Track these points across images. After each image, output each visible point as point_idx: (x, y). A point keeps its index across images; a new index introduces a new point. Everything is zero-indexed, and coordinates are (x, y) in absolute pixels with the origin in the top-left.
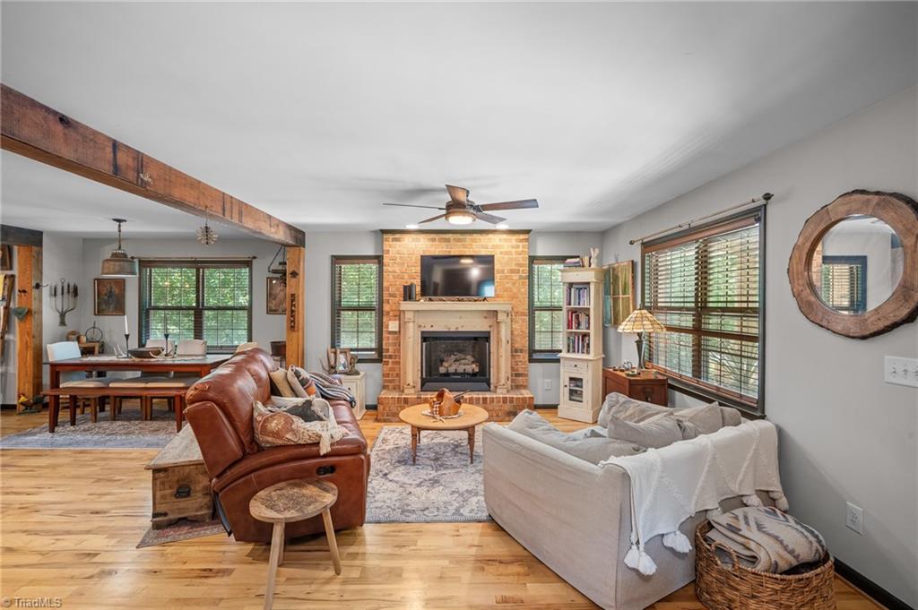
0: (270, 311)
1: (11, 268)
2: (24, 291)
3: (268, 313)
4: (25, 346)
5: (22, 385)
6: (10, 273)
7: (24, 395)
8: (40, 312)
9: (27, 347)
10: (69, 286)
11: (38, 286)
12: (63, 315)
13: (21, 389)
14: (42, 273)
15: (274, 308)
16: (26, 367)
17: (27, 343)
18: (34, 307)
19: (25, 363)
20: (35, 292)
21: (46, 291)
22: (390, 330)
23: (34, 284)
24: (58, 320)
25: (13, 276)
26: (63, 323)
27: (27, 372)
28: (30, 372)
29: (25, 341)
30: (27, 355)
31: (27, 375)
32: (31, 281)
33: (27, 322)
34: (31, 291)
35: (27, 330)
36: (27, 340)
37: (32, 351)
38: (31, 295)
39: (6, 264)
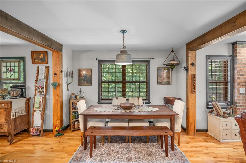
0: (159, 83)
1: (47, 63)
2: (56, 74)
3: (158, 84)
4: (56, 101)
5: (55, 121)
6: (47, 65)
9: (57, 102)
10: (71, 71)
11: (61, 72)
13: (55, 123)
14: (62, 65)
15: (160, 82)
16: (57, 112)
17: (57, 100)
18: (60, 82)
19: (57, 110)
22: (241, 92)
25: (48, 67)
26: (68, 89)
27: (58, 114)
28: (59, 114)
29: (56, 99)
30: (57, 106)
31: (57, 116)
32: (59, 69)
33: (57, 89)
34: (59, 74)
35: (57, 93)
36: (57, 99)
37: (60, 104)
38: (59, 76)
39: (44, 60)
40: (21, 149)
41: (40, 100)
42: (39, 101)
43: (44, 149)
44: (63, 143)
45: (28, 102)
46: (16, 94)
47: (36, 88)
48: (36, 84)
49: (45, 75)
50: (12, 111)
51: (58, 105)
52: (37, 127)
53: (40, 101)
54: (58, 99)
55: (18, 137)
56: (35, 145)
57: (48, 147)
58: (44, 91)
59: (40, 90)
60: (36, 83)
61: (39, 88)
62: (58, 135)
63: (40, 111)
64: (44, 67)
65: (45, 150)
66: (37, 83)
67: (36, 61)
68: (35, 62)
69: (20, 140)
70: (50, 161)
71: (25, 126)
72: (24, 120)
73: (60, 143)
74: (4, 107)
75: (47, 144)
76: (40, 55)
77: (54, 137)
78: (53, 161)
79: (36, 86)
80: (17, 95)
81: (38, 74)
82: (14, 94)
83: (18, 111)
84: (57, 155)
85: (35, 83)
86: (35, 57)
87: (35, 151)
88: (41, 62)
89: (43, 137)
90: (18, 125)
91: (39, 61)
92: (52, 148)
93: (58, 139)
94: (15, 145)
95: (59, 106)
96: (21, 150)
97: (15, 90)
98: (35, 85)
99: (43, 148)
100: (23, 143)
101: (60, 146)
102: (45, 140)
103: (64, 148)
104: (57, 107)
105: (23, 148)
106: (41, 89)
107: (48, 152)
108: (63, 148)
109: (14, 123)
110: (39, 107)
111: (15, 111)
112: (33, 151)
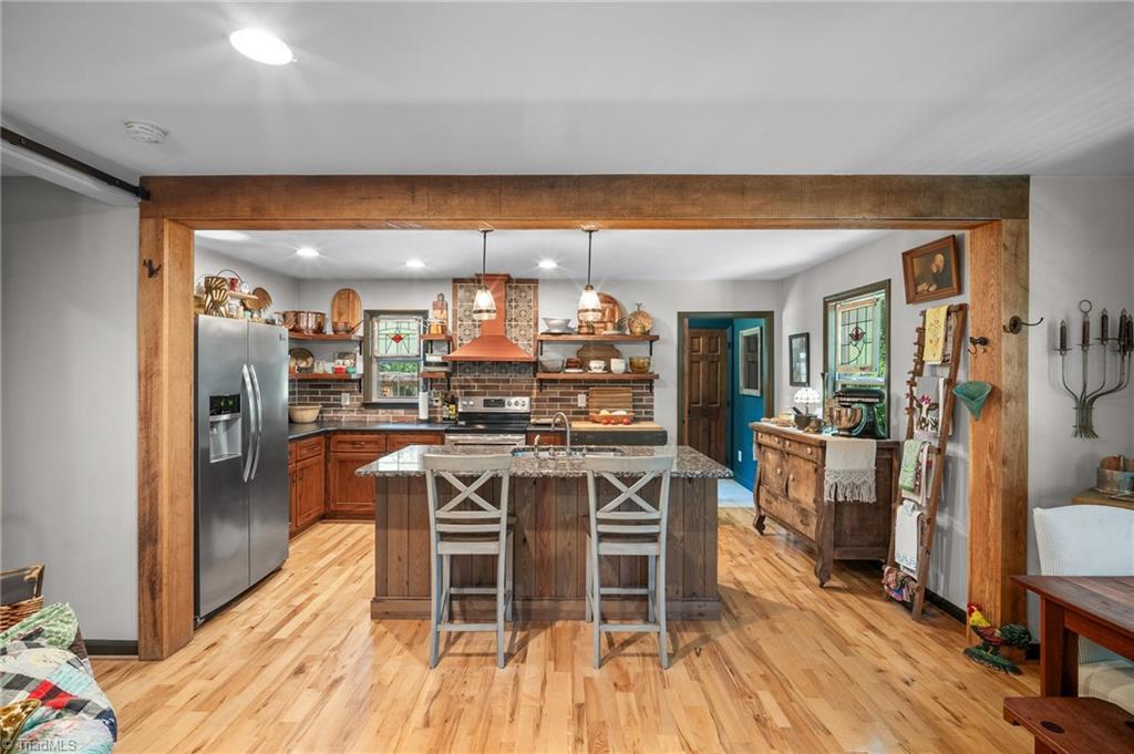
1: (960, 291)
2: (985, 342)
4: (984, 482)
5: (977, 579)
6: (956, 301)
7: (980, 610)
8: (1021, 395)
9: (989, 485)
10: (1104, 318)
11: (1016, 325)
12: (1085, 406)
13: (976, 591)
14: (1026, 289)
16: (988, 538)
17: (988, 475)
18: (1006, 383)
19: (986, 525)
20: (1008, 342)
21: (1037, 339)
23: (1006, 320)
24: (1070, 416)
25: (963, 308)
26: (1085, 428)
27: (988, 549)
28: (996, 551)
29: (985, 472)
30: (989, 506)
31: (988, 556)
32: (999, 312)
33: (991, 420)
34: (1000, 340)
35: (990, 441)
36: (988, 467)
37: (1000, 497)
38: (1000, 349)
39: (949, 281)
40: (827, 616)
41: (918, 458)
42: (914, 462)
43: (882, 664)
44: (972, 702)
45: (891, 459)
46: (849, 420)
47: (911, 404)
48: (912, 386)
49: (944, 350)
50: (827, 478)
51: (992, 504)
52: (905, 571)
53: (919, 463)
54: (992, 468)
55: (855, 581)
56: (871, 634)
57: (901, 667)
58: (937, 423)
59: (924, 415)
60: (912, 384)
61: (920, 406)
62: (981, 657)
63: (920, 507)
64: (944, 310)
65: (881, 671)
66: (915, 385)
67: (920, 288)
68: (917, 293)
69: (849, 590)
70: (856, 714)
71: (876, 549)
72: (870, 522)
73: (960, 692)
74: (810, 457)
75: (907, 657)
76: (933, 260)
77: (962, 650)
78: (864, 721)
79: (912, 397)
80: (851, 425)
81: (921, 344)
82: (844, 419)
83: (845, 483)
84: (901, 718)
85: (908, 382)
86: (917, 271)
87: (851, 649)
88: (937, 289)
89: (921, 626)
90: (848, 532)
91: (931, 289)
92: (907, 683)
93: (968, 670)
94: (828, 596)
95: (996, 507)
96: (826, 619)
97: (849, 407)
98: (908, 392)
99: (883, 660)
100: (849, 604)
101: (945, 700)
102: (919, 639)
103: (949, 720)
104: (988, 512)
105: (837, 616)
106: (928, 410)
107: (885, 682)
108: (949, 715)
109: (833, 520)
110: (913, 487)
111: (836, 480)
112: (848, 644)
